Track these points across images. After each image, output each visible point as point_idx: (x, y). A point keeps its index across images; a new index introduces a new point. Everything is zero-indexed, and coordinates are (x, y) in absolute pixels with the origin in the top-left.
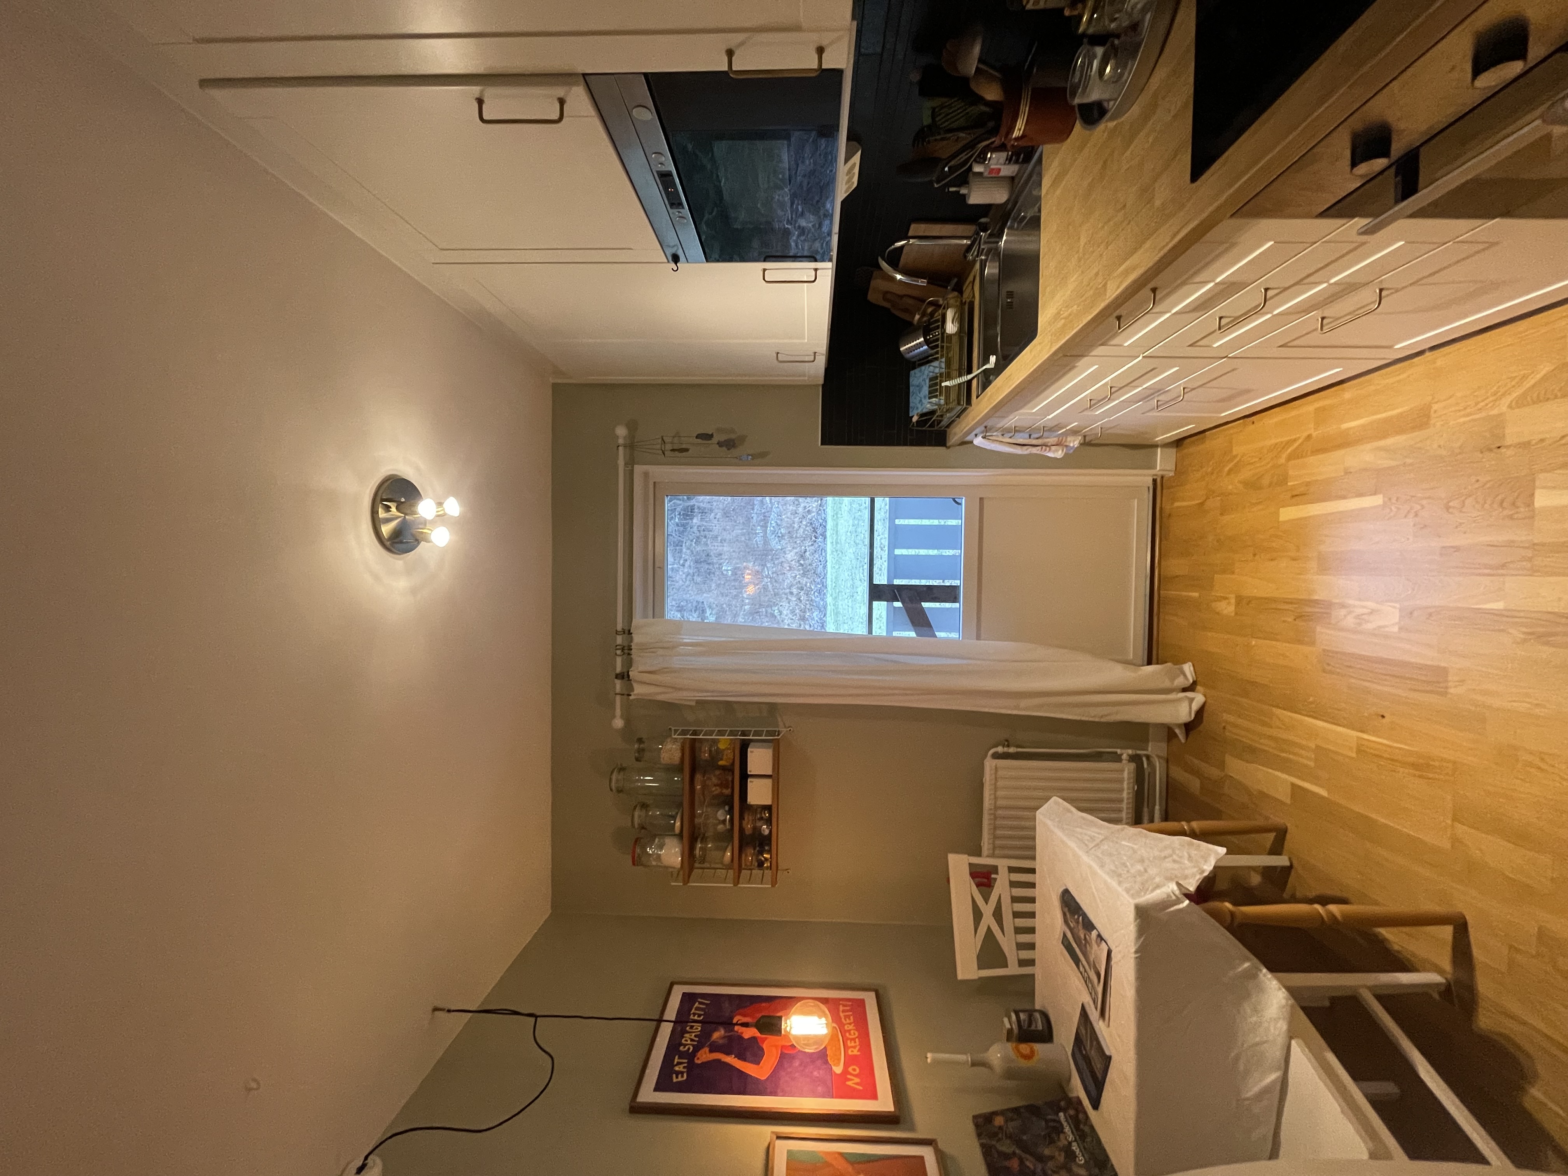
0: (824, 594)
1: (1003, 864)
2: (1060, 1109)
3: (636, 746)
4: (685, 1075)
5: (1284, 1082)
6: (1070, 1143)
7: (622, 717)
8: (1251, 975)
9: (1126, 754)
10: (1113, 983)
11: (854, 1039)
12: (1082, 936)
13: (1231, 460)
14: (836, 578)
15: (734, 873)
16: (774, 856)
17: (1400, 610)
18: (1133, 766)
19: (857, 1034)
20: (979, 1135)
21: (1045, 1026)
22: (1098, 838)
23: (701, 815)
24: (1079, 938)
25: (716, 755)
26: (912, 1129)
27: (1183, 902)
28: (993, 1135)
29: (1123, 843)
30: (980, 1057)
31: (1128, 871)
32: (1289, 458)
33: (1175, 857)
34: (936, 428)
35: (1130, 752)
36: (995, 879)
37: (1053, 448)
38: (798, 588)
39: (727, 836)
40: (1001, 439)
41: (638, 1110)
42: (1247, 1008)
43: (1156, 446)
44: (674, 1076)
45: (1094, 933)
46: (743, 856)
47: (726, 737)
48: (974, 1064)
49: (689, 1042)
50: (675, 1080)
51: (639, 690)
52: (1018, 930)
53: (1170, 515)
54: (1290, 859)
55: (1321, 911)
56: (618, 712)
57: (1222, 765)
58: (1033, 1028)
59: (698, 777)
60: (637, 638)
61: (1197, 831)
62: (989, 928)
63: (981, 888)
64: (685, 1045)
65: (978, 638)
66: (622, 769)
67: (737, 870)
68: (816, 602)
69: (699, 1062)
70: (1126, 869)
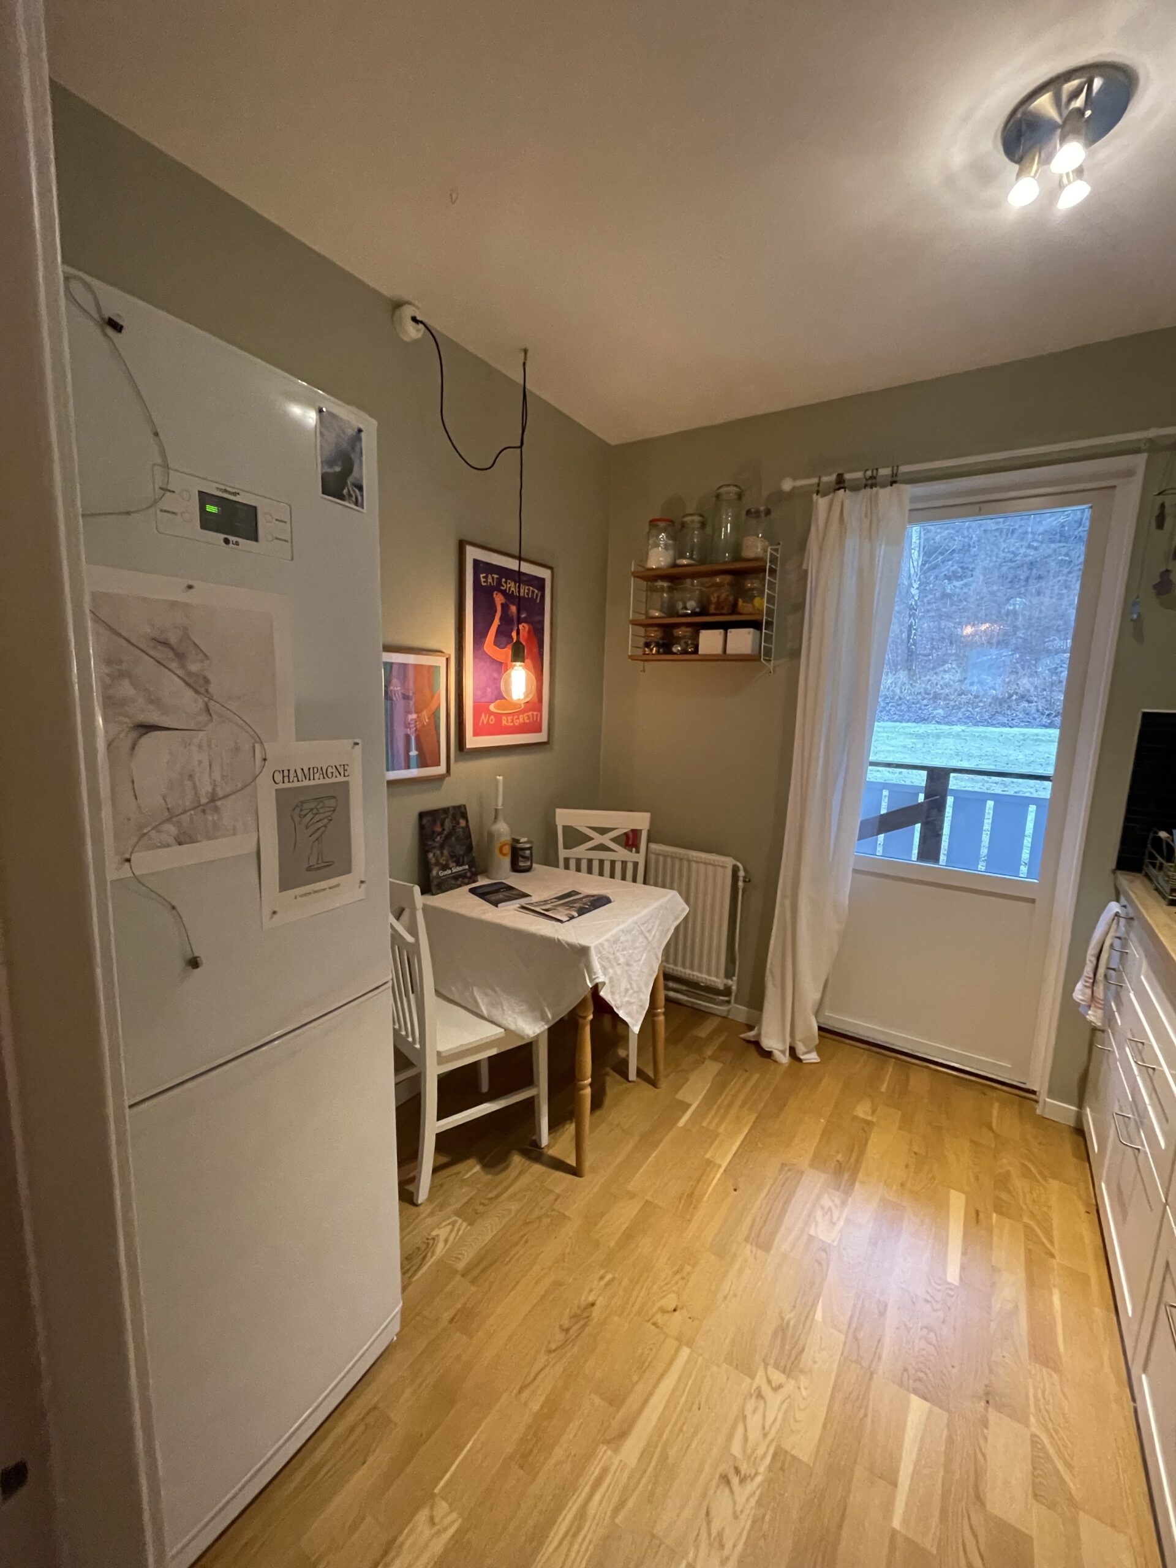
0: (966, 723)
1: (640, 858)
2: (470, 867)
3: (762, 508)
4: (485, 584)
5: (482, 1017)
6: (451, 869)
7: (794, 488)
8: (543, 1018)
9: (733, 983)
10: (541, 920)
11: (512, 721)
12: (575, 905)
13: (1041, 1173)
14: (986, 737)
15: (643, 620)
16: (655, 657)
17: (829, 1244)
18: (721, 987)
19: (516, 724)
20: (454, 808)
21: (522, 868)
22: (650, 935)
23: (692, 584)
24: (575, 903)
25: (749, 596)
26: (456, 761)
27: (590, 982)
28: (454, 818)
29: (645, 955)
30: (500, 817)
31: (618, 951)
32: (1026, 1226)
33: (631, 992)
34: (1147, 861)
35: (734, 988)
36: (631, 851)
37: (1089, 991)
38: (978, 691)
39: (672, 611)
40: (1112, 934)
41: (461, 546)
42: (524, 1007)
43: (1080, 1105)
44: (484, 575)
45: (575, 914)
46: (656, 629)
47: (765, 604)
48: (496, 810)
49: (508, 586)
50: (481, 576)
51: (822, 503)
52: (590, 862)
53: (984, 1094)
54: (633, 1082)
55: (586, 1082)
56: (800, 483)
57: (714, 1058)
58: (520, 859)
59: (728, 578)
60: (884, 493)
61: (656, 1019)
62: (592, 839)
63: (624, 838)
64: (506, 583)
65: (855, 871)
66: (740, 496)
67: (643, 622)
68: (957, 713)
69: (495, 595)
70: (620, 949)
